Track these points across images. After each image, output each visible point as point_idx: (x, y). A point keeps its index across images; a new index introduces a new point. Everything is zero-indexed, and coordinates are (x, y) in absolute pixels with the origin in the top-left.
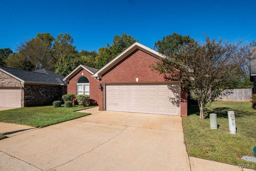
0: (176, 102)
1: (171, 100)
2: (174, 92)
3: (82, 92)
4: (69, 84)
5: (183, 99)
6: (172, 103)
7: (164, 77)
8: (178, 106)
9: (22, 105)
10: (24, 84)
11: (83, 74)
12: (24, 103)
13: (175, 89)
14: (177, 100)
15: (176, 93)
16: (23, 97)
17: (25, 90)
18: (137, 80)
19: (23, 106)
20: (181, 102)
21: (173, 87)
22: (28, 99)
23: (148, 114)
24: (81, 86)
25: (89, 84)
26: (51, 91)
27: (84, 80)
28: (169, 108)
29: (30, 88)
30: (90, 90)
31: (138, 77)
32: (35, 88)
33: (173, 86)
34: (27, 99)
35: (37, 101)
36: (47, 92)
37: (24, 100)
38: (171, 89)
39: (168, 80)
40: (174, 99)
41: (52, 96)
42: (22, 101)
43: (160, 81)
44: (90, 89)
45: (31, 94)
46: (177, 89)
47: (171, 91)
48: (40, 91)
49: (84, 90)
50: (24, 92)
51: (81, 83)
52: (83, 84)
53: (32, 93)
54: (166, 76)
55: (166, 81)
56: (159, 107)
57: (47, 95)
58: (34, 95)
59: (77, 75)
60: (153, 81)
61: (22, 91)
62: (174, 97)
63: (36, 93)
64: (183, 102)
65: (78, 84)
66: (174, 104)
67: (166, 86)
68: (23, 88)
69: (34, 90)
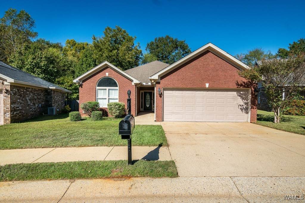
0: (244, 108)
1: (240, 107)
2: (243, 99)
3: (106, 99)
4: (82, 87)
5: (253, 106)
6: (241, 109)
7: (236, 84)
8: (247, 113)
9: (6, 120)
10: (11, 85)
11: (109, 74)
12: (11, 116)
13: (243, 96)
14: (246, 107)
15: (245, 100)
16: (9, 106)
17: (11, 94)
18: (207, 85)
19: (8, 122)
20: (251, 108)
21: (241, 94)
22: (15, 110)
23: (217, 122)
24: (102, 91)
25: (118, 88)
26: (38, 98)
27: (109, 82)
28: (237, 115)
29: (16, 91)
30: (119, 97)
31: (208, 82)
32: (22, 91)
33: (241, 92)
34: (13, 109)
35: (24, 113)
36: (34, 99)
37: (10, 112)
38: (240, 96)
39: (239, 87)
40: (243, 105)
41: (39, 105)
42: (5, 113)
43: (231, 87)
44: (119, 94)
45: (18, 102)
46: (245, 96)
47: (240, 98)
48: (27, 97)
49: (109, 97)
50: (10, 99)
51: (103, 86)
52: (107, 88)
53: (19, 100)
54: (238, 83)
55: (238, 87)
56: (228, 114)
57: (34, 104)
58: (21, 104)
59: (97, 75)
60: (226, 87)
61: (5, 97)
62: (243, 104)
63: (23, 100)
64: (253, 108)
65: (97, 88)
66: (242, 111)
67: (235, 93)
68: (7, 90)
69: (21, 95)
